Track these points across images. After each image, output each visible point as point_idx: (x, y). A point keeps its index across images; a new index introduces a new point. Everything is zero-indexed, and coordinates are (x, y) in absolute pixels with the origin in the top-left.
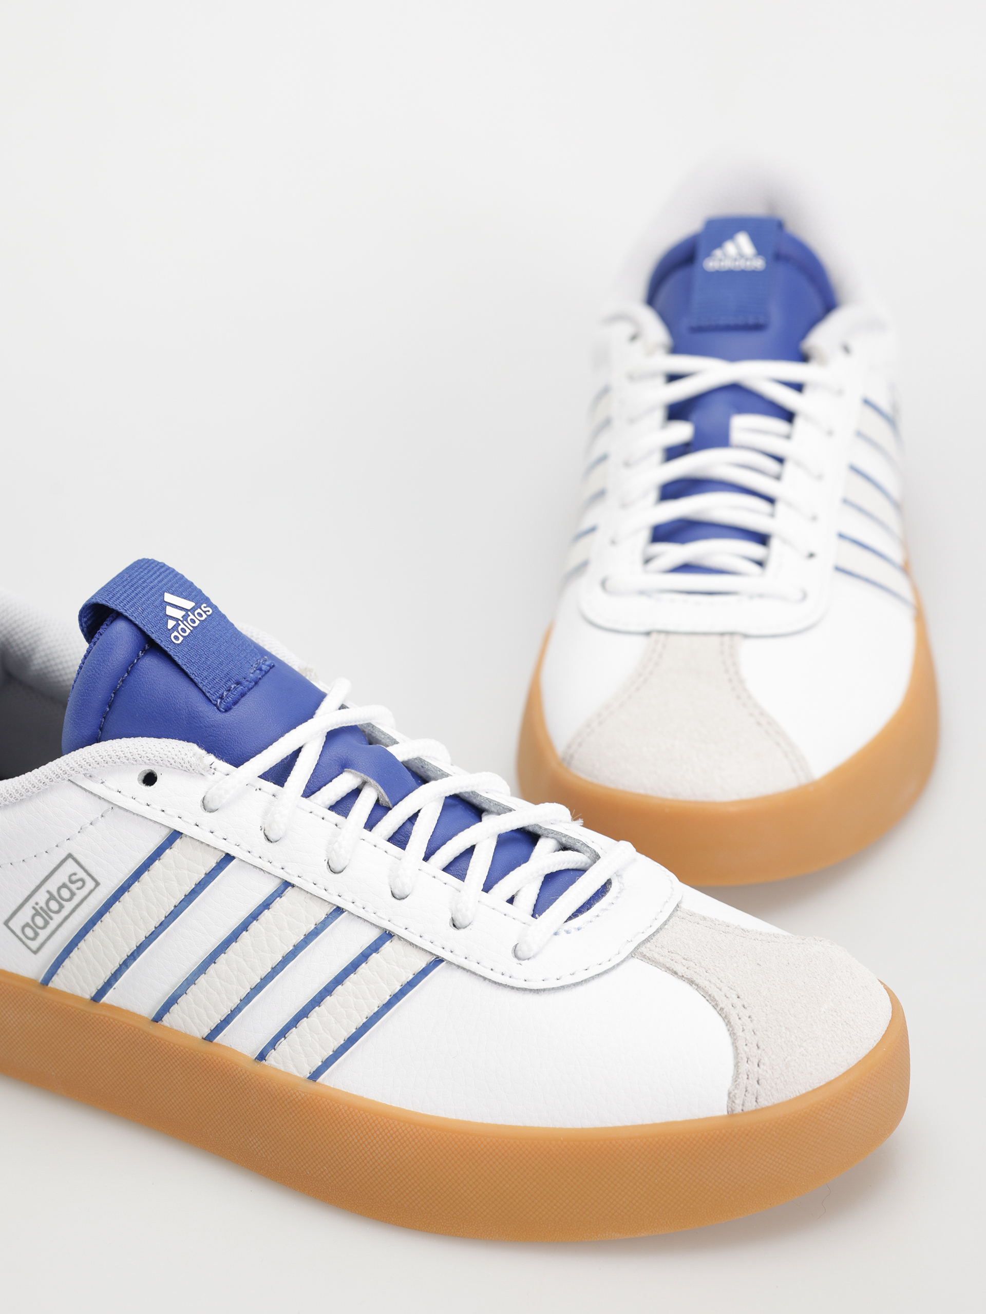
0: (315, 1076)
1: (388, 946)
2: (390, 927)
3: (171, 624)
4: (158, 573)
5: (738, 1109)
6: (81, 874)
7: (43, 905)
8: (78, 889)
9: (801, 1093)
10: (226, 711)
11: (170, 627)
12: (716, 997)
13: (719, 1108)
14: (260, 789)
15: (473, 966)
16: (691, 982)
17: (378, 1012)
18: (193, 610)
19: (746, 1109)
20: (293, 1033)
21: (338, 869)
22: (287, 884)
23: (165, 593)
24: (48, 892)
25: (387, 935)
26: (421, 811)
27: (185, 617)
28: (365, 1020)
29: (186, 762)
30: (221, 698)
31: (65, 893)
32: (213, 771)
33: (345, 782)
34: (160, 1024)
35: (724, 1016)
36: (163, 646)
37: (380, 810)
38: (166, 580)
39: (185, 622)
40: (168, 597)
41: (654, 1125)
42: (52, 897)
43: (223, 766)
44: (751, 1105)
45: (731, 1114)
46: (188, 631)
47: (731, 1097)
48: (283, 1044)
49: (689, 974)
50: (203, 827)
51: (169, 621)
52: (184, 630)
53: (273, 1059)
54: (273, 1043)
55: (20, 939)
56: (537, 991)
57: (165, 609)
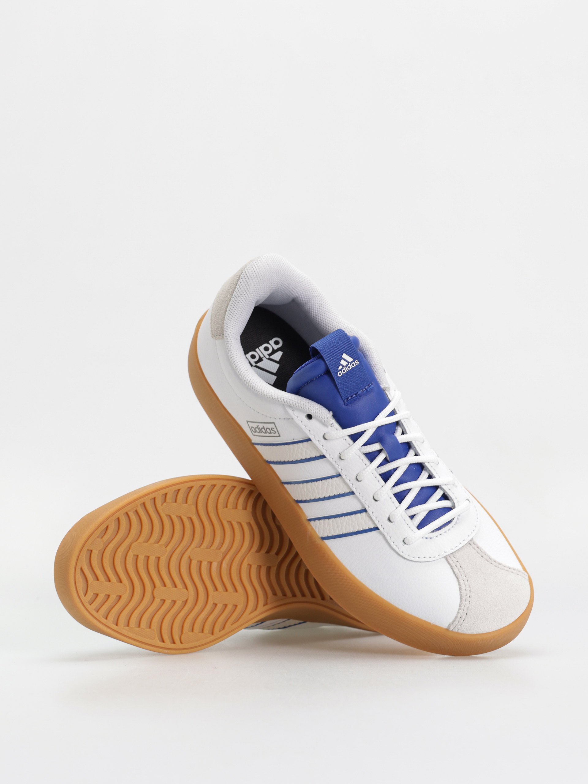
0: (324, 539)
1: (364, 514)
2: (367, 509)
3: (340, 367)
4: (345, 343)
5: (451, 629)
6: (275, 430)
7: (261, 428)
8: (273, 433)
9: (474, 633)
10: (346, 405)
11: (339, 369)
12: (462, 589)
13: (445, 625)
14: (345, 439)
15: (388, 538)
16: (457, 578)
17: (351, 533)
18: (351, 363)
19: (453, 630)
20: (322, 521)
21: (359, 480)
22: (339, 475)
23: (344, 354)
24: (263, 426)
25: (365, 510)
26: (399, 468)
27: (347, 366)
28: (346, 533)
29: (324, 420)
30: (347, 399)
31: (268, 431)
32: (332, 425)
33: (376, 447)
34: (283, 485)
35: (461, 597)
36: (333, 376)
37: (386, 461)
38: (347, 347)
39: (346, 367)
40: (345, 356)
41: (421, 620)
42: (264, 428)
43: (337, 426)
44: (456, 630)
45: (447, 630)
46: (346, 371)
47: (449, 626)
48: (317, 522)
49: (459, 574)
50: (320, 443)
51: (340, 366)
52: (344, 371)
53: (312, 523)
54: (315, 519)
55: (251, 430)
56: (405, 558)
57: (341, 360)
